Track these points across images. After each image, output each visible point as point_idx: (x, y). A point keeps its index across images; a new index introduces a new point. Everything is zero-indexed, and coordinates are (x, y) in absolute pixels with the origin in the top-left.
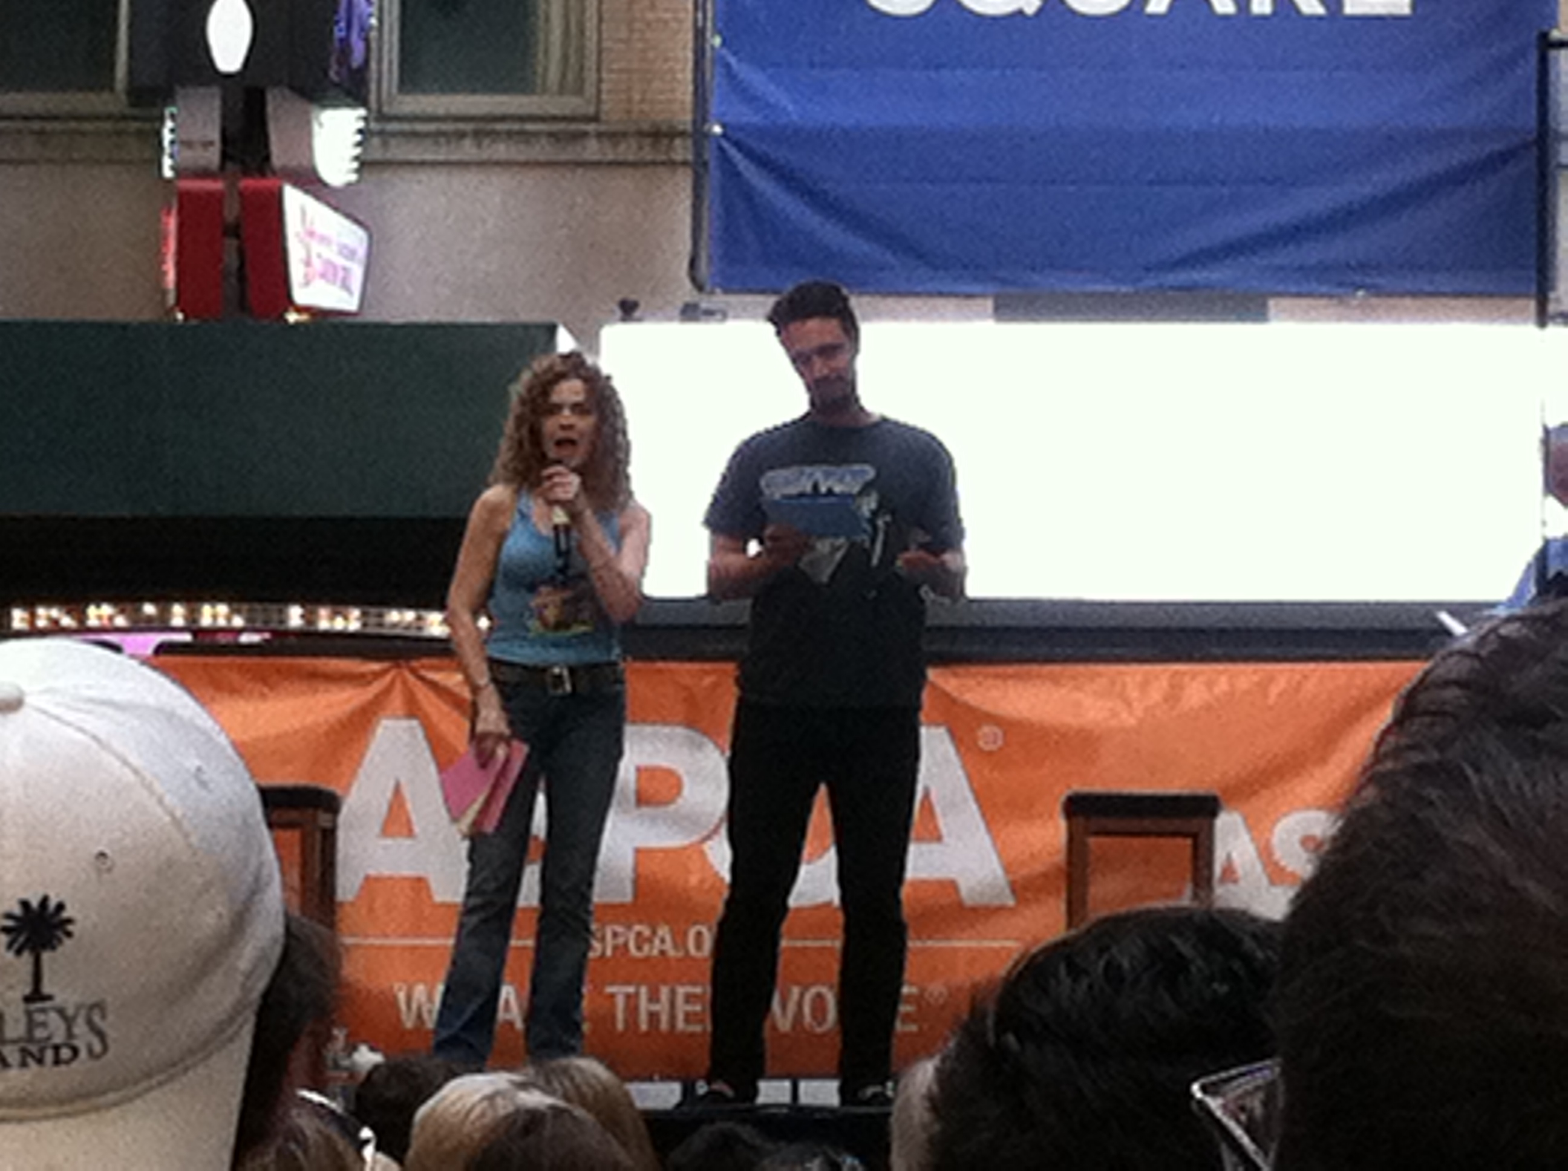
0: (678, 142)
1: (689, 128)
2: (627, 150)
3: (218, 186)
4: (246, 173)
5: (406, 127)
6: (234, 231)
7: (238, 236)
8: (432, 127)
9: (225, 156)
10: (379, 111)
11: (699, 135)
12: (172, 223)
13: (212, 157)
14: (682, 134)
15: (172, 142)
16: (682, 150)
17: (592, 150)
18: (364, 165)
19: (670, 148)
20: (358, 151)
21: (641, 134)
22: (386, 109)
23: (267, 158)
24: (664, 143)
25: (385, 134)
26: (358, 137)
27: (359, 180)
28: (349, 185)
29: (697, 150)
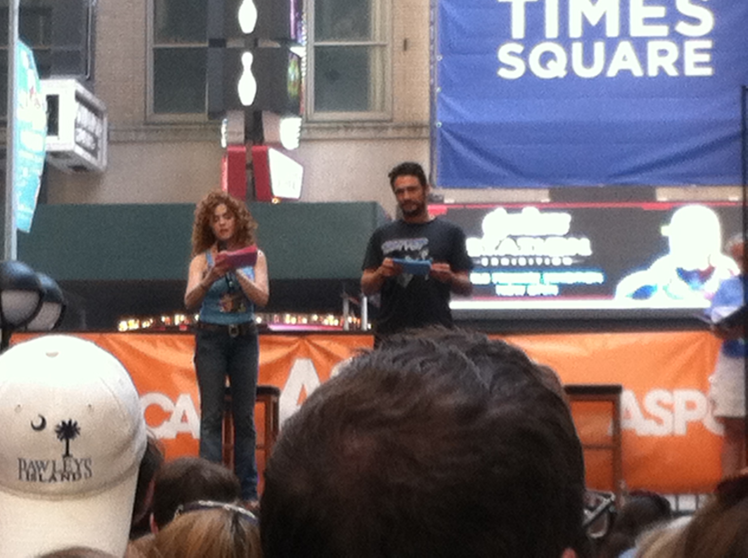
0: (424, 130)
1: (428, 124)
2: (404, 133)
3: (244, 149)
4: (254, 144)
5: (316, 125)
6: (250, 166)
7: (252, 169)
8: (327, 125)
9: (246, 138)
10: (307, 119)
11: (432, 127)
12: (226, 164)
13: (241, 138)
14: (426, 126)
15: (226, 133)
16: (426, 133)
17: (390, 133)
18: (302, 140)
19: (421, 133)
20: (298, 135)
21: (409, 127)
22: (310, 119)
23: (263, 138)
24: (418, 130)
25: (308, 128)
26: (299, 129)
27: (299, 146)
28: (295, 149)
29: (432, 133)
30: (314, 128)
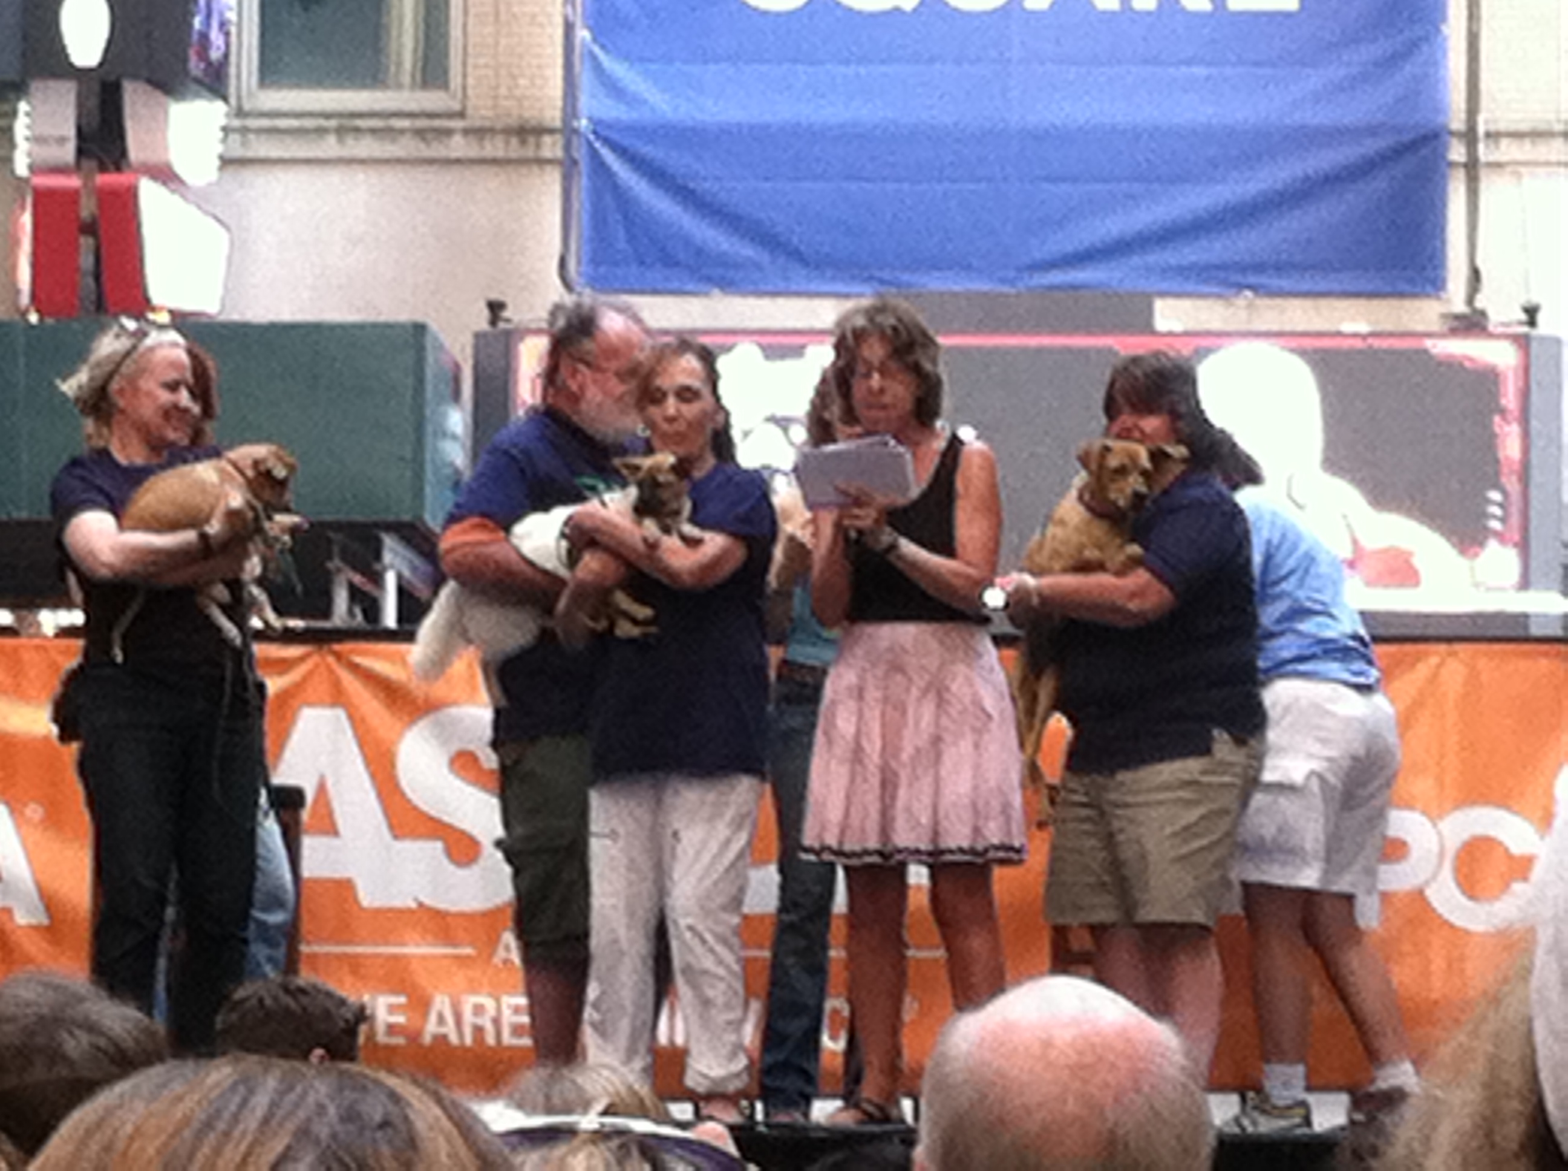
0: (547, 139)
1: (558, 124)
2: (494, 148)
4: (103, 169)
5: (265, 123)
6: (89, 228)
7: (94, 234)
8: (294, 123)
9: (80, 152)
10: (240, 106)
11: (569, 132)
12: (27, 221)
13: (68, 153)
14: (551, 131)
15: (26, 139)
16: (551, 147)
17: (458, 146)
18: (226, 162)
19: (538, 146)
20: (219, 149)
21: (507, 132)
22: (247, 106)
23: (124, 153)
24: (531, 140)
25: (244, 131)
26: (221, 135)
27: (220, 179)
28: (210, 185)
29: (567, 147)
30: (260, 131)
